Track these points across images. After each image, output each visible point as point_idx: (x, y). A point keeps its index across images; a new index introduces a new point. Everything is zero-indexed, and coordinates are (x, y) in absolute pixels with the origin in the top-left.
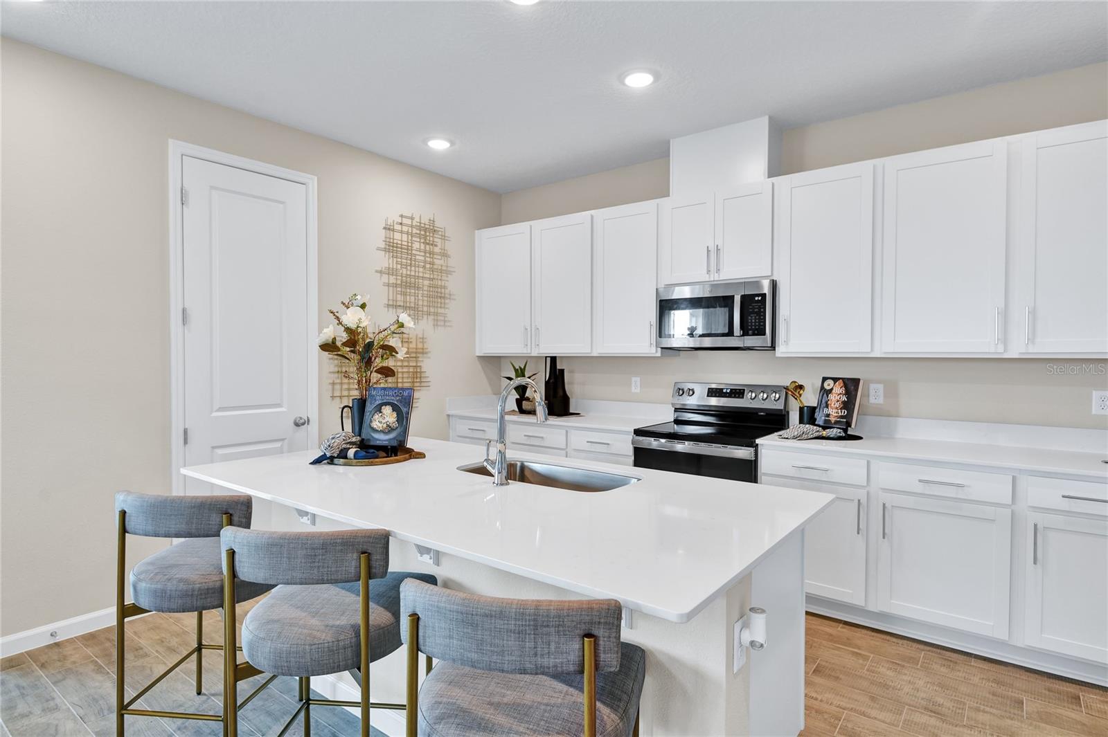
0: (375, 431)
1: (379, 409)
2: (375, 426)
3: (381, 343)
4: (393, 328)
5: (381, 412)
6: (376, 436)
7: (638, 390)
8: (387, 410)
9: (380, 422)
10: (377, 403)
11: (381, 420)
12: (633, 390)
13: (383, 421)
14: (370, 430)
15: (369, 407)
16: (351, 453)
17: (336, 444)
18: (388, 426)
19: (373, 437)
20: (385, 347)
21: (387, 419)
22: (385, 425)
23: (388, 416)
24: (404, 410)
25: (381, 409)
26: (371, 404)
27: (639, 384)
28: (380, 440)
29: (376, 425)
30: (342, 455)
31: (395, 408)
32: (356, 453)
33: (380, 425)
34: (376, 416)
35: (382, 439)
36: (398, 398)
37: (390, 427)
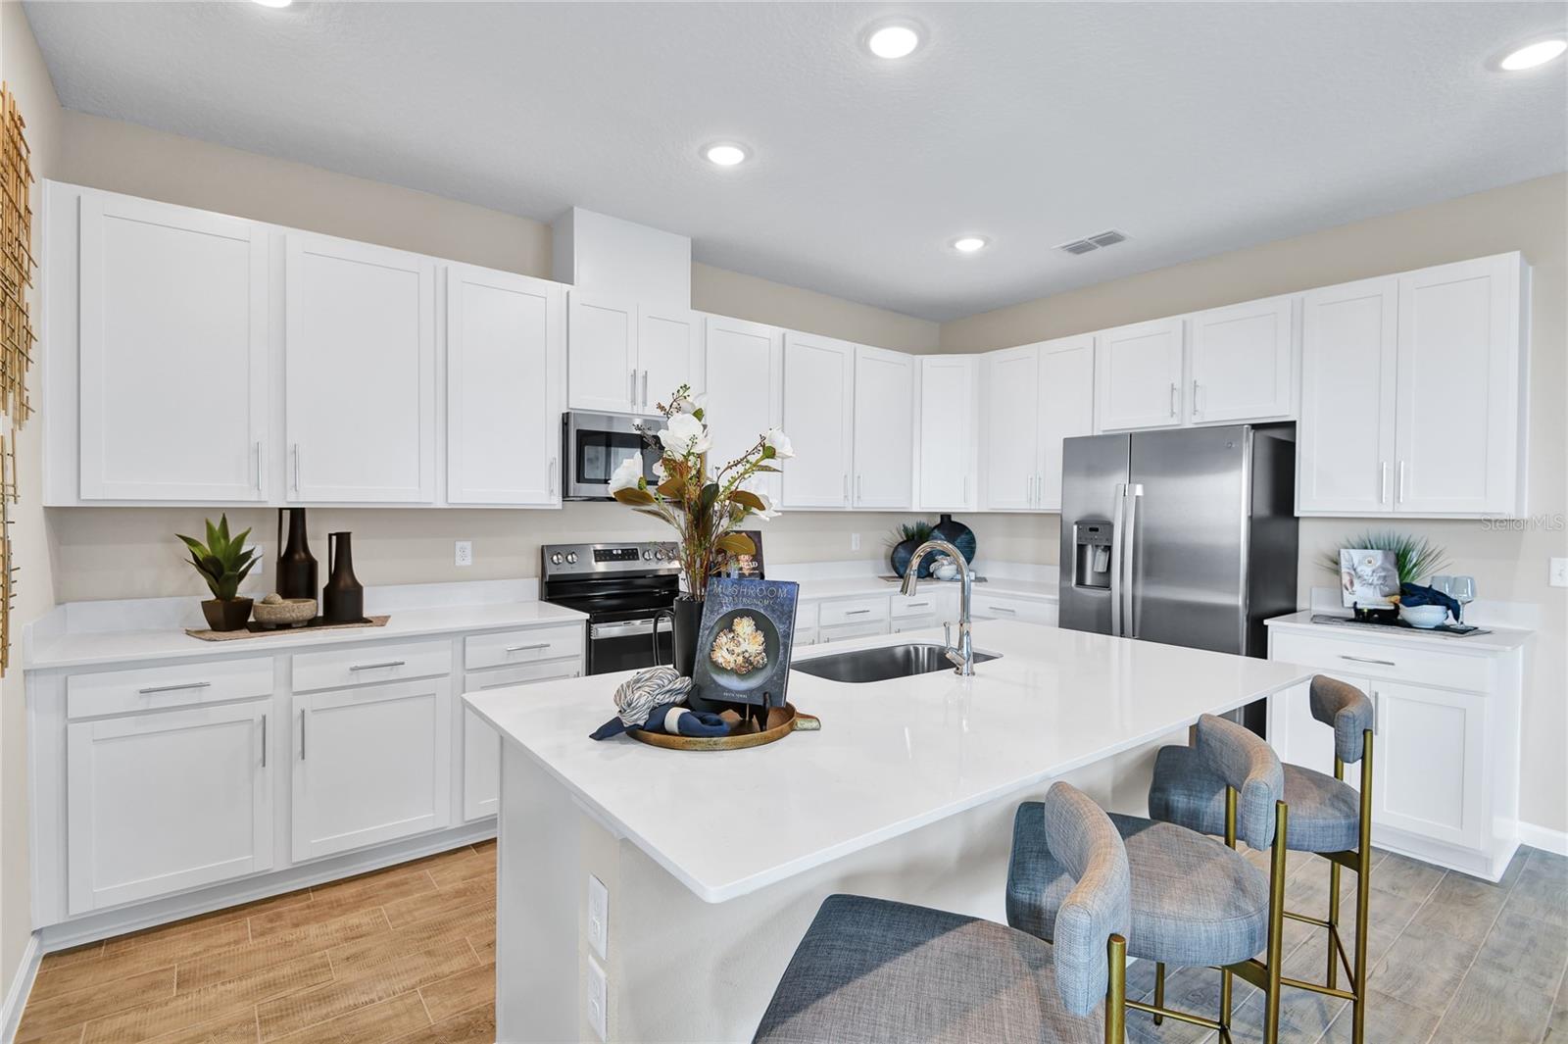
0: (721, 670)
1: (727, 624)
2: (720, 660)
3: (733, 488)
4: (753, 459)
5: (731, 630)
6: (723, 680)
7: (468, 562)
8: (745, 627)
9: (731, 652)
10: (725, 610)
11: (731, 646)
12: (459, 562)
13: (738, 650)
14: (708, 666)
15: (709, 620)
16: (673, 718)
17: (642, 701)
18: (747, 660)
19: (715, 682)
20: (738, 496)
21: (744, 646)
22: (741, 658)
23: (747, 639)
24: (780, 628)
25: (732, 624)
26: (712, 612)
27: (469, 551)
28: (730, 691)
29: (722, 656)
30: (655, 722)
31: (762, 624)
32: (682, 718)
33: (731, 658)
34: (723, 639)
35: (735, 686)
36: (766, 602)
37: (751, 664)
